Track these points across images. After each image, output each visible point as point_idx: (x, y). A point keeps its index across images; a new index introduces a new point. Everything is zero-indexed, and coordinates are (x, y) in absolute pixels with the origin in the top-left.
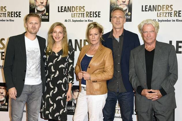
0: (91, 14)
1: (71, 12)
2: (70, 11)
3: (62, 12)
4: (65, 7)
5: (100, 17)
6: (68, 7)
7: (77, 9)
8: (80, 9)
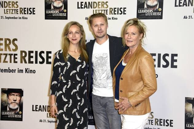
0: (115, 11)
1: (93, 9)
2: (91, 8)
3: (83, 8)
4: (86, 3)
5: (125, 14)
6: (89, 2)
7: (99, 5)
8: (102, 5)
